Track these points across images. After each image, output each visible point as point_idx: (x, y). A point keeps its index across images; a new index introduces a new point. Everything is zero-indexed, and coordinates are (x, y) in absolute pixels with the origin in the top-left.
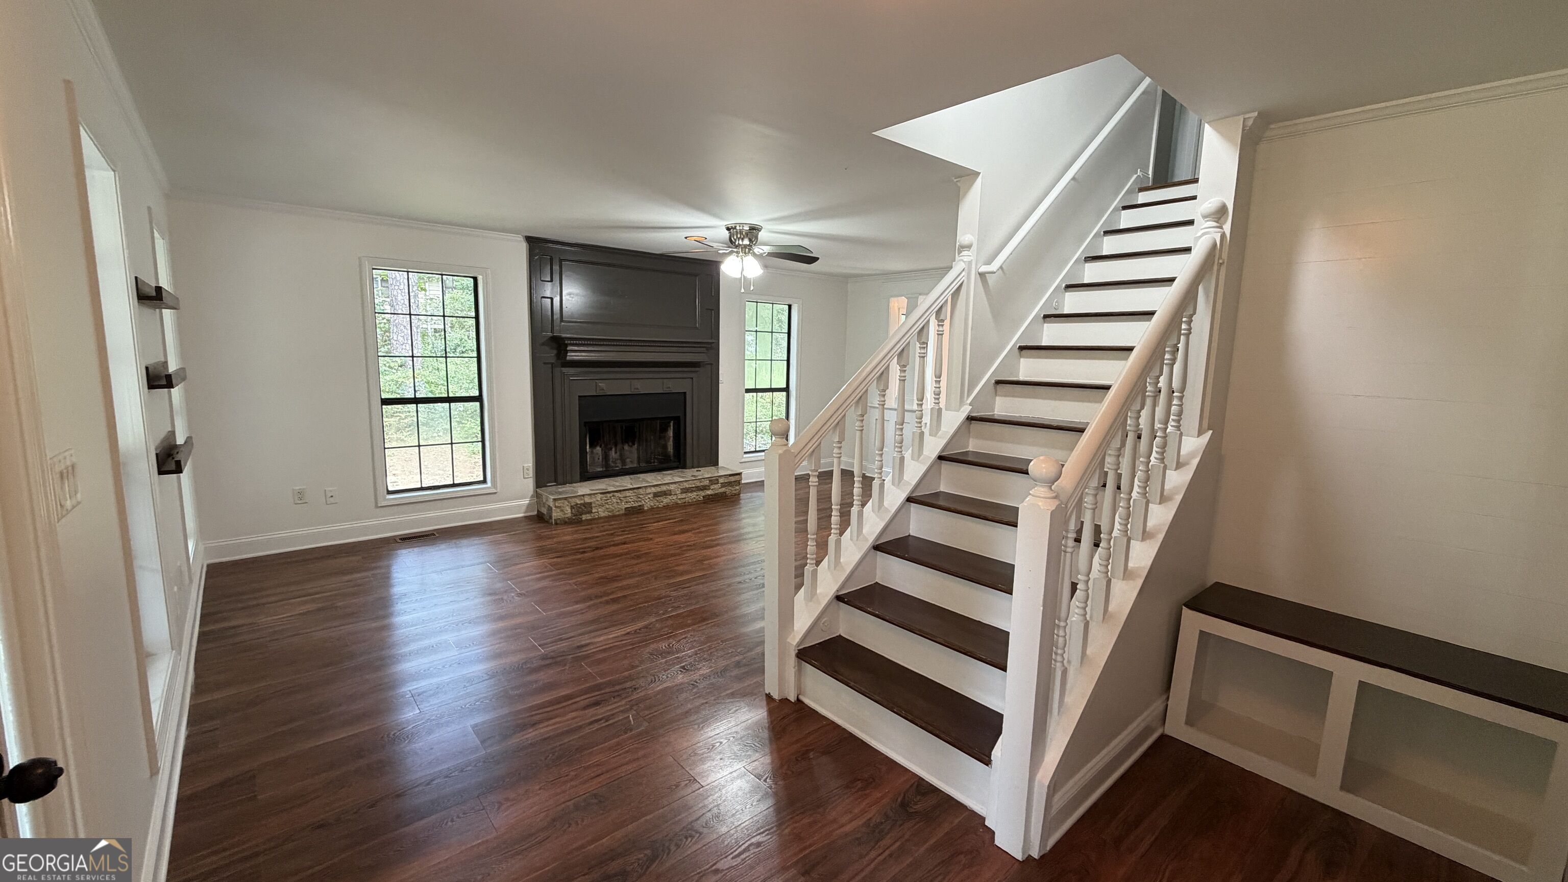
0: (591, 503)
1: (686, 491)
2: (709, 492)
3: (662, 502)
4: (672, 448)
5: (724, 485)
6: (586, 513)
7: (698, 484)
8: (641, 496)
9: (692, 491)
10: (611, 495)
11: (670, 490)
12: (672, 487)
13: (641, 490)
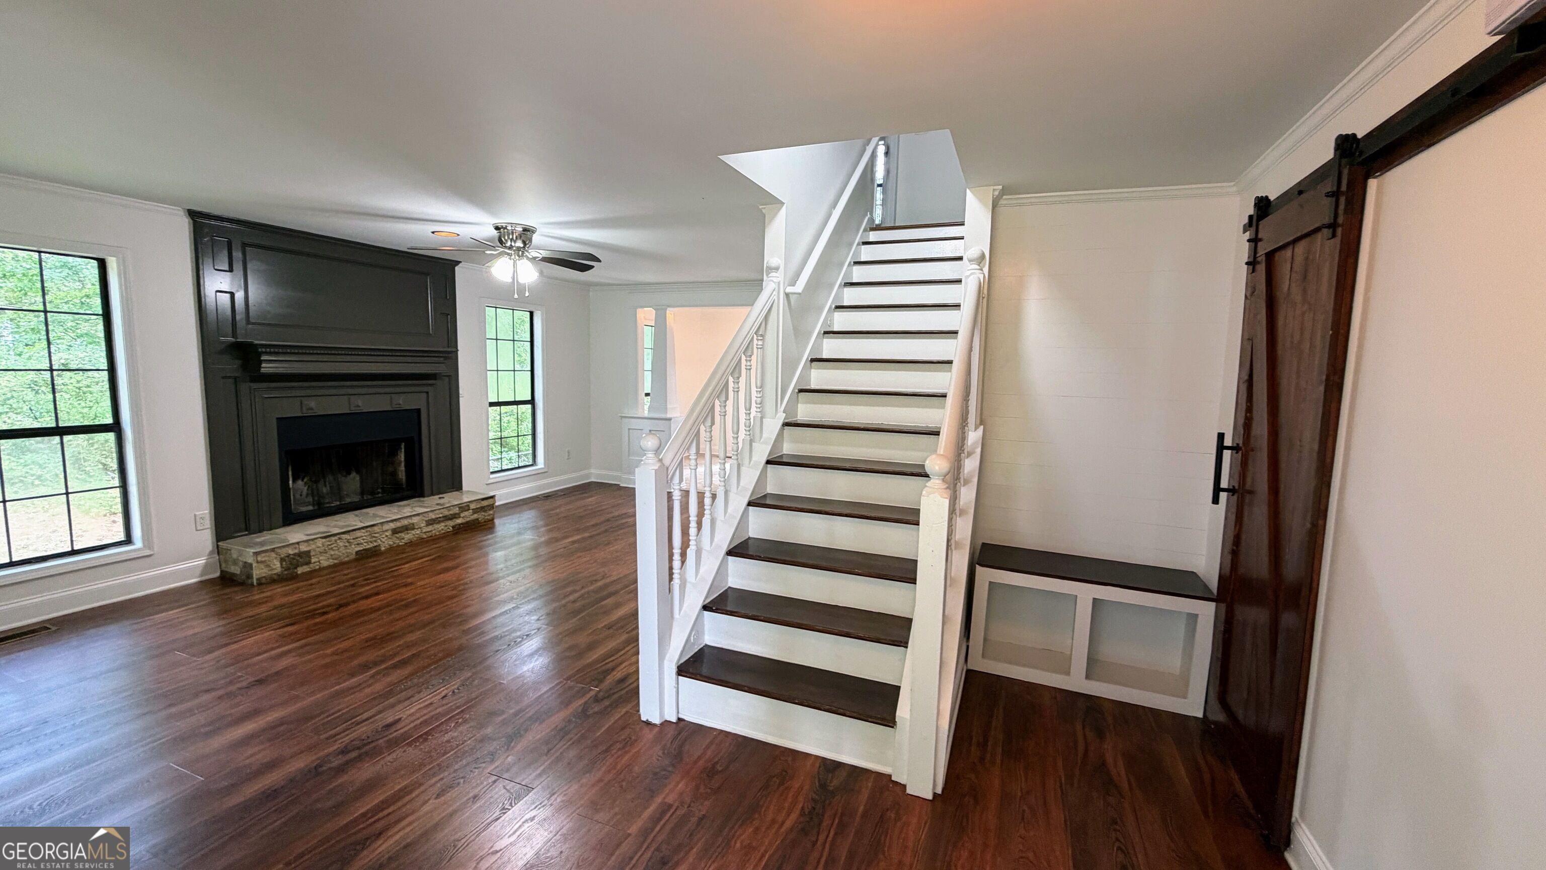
0: (309, 552)
1: (431, 522)
2: (459, 521)
3: (403, 539)
4: (404, 474)
5: (475, 511)
6: (302, 565)
7: (446, 513)
8: (376, 535)
9: (439, 522)
10: (336, 538)
11: (413, 524)
12: (415, 520)
13: (375, 528)
